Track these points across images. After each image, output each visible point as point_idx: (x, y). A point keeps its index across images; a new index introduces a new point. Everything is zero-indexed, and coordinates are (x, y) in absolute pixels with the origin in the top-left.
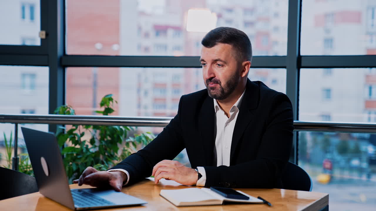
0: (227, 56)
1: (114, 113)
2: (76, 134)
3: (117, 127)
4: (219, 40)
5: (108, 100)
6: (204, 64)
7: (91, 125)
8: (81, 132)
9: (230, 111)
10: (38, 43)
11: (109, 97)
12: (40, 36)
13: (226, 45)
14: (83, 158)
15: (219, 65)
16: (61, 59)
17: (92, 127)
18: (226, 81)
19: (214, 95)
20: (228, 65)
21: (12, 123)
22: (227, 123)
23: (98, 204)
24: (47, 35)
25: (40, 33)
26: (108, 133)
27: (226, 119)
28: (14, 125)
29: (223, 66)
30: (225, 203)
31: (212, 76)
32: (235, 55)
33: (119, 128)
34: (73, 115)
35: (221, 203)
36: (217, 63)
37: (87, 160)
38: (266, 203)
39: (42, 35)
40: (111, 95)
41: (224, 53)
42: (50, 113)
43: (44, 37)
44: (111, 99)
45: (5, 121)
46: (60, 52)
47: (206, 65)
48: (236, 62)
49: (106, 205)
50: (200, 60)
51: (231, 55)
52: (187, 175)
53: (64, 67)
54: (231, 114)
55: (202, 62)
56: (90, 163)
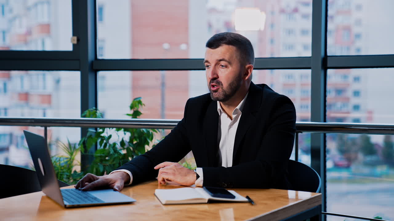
0: (231, 57)
1: (141, 116)
2: (104, 137)
3: (144, 130)
4: (224, 42)
5: (137, 103)
6: (208, 66)
7: (122, 128)
8: (109, 135)
9: (233, 114)
10: (70, 48)
11: (138, 100)
12: (72, 42)
13: (231, 46)
14: (111, 160)
15: (222, 66)
16: (92, 63)
17: (123, 129)
18: (229, 82)
19: (216, 98)
20: (232, 67)
21: (42, 126)
22: (231, 126)
23: (89, 201)
24: (78, 40)
25: (72, 39)
26: (136, 135)
27: (230, 121)
28: (43, 128)
29: (226, 67)
30: (210, 202)
31: (215, 76)
32: (239, 57)
33: (147, 131)
34: (100, 118)
35: (206, 201)
36: (221, 64)
37: (114, 162)
38: (250, 202)
39: (74, 40)
40: (140, 98)
41: (228, 53)
42: (82, 117)
43: (75, 42)
44: (140, 102)
45: (35, 124)
46: (91, 57)
47: (210, 67)
48: (239, 65)
49: (96, 202)
50: (204, 62)
51: (234, 57)
52: (186, 176)
53: (95, 72)
54: (234, 116)
55: (206, 64)
56: (117, 165)
